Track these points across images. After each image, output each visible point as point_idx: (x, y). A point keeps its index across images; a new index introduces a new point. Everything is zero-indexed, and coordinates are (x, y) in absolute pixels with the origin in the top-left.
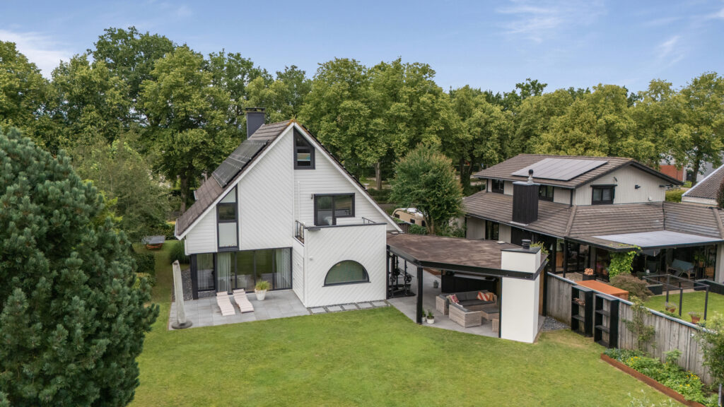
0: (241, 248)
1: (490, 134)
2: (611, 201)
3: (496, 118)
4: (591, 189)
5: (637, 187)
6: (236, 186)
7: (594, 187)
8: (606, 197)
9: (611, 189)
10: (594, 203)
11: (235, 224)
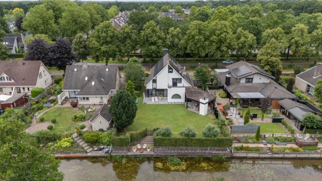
0: (157, 88)
1: (246, 46)
2: (252, 82)
3: (248, 41)
4: (245, 79)
5: (260, 79)
6: (156, 77)
7: (246, 78)
8: (250, 80)
9: (252, 79)
10: (246, 82)
11: (156, 84)
